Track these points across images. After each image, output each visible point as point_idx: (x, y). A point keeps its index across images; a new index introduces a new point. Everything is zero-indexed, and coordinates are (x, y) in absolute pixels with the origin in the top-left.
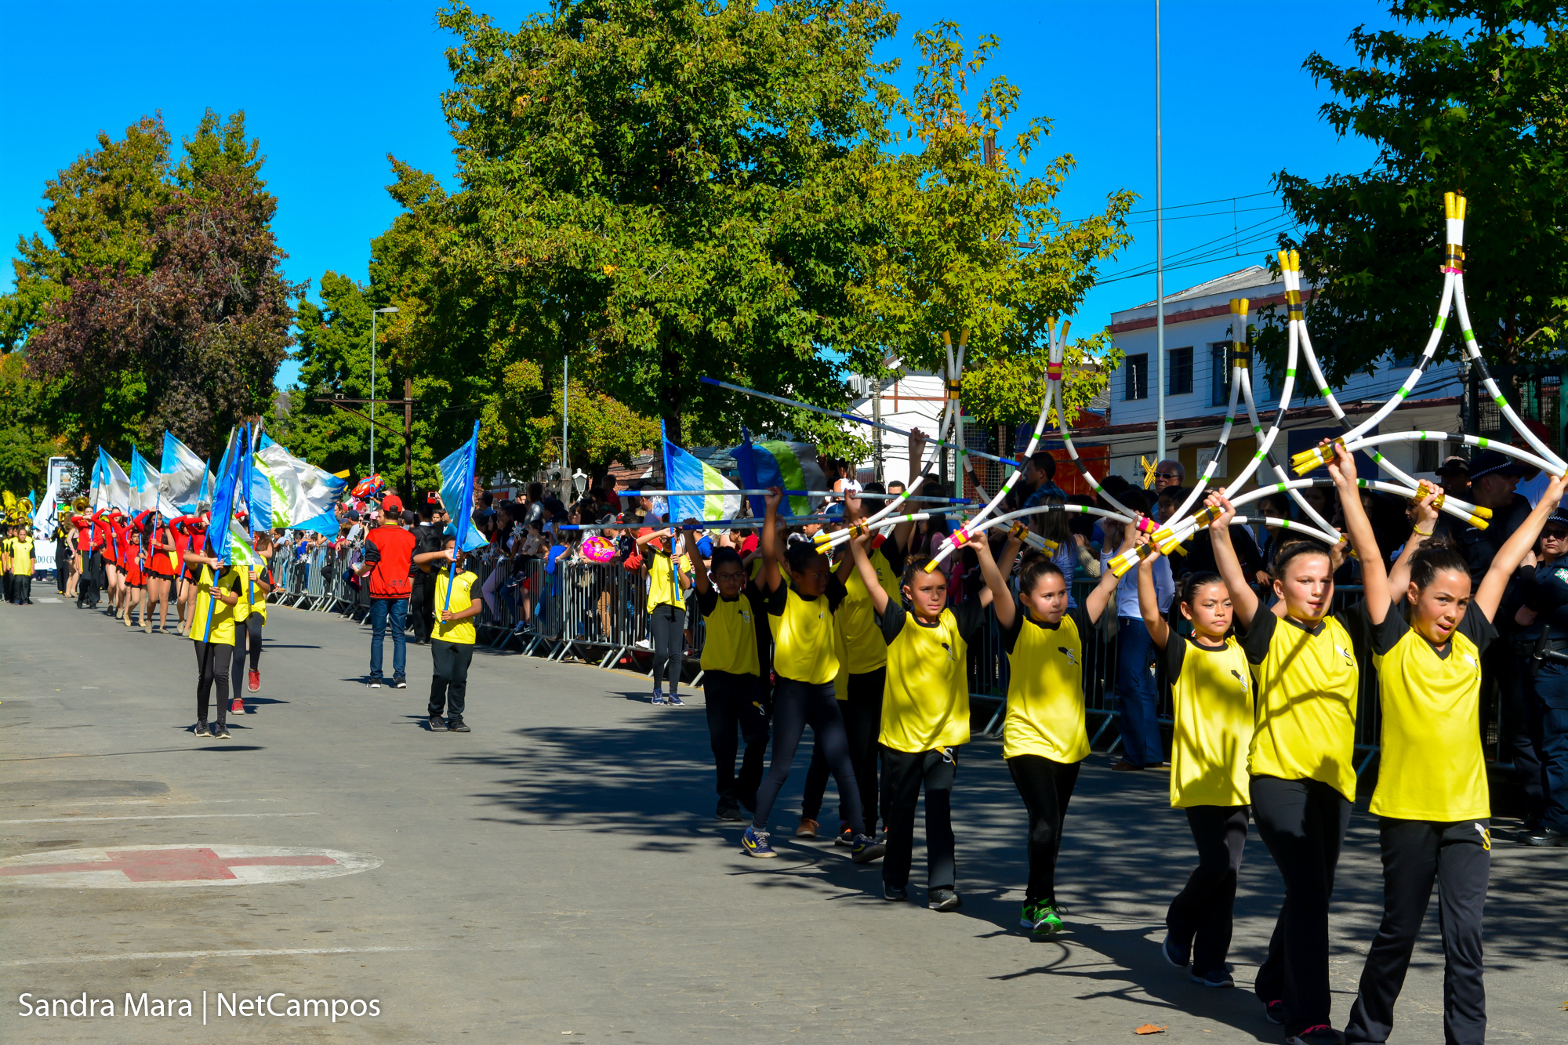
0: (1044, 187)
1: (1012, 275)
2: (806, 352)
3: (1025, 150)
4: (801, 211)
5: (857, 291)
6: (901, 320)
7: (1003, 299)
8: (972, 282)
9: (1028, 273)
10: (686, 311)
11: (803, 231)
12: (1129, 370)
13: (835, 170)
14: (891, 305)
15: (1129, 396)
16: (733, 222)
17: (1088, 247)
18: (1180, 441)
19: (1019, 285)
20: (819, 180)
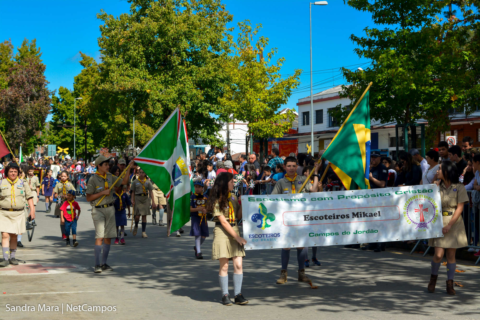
0: (276, 68)
1: (266, 94)
2: (206, 115)
3: (270, 57)
4: (205, 74)
5: (221, 100)
6: (234, 108)
7: (264, 101)
8: (255, 97)
9: (270, 93)
10: (171, 103)
11: (206, 80)
12: (304, 117)
13: (215, 62)
14: (231, 104)
15: (304, 124)
16: (185, 77)
17: (288, 86)
18: (319, 138)
19: (268, 97)
20: (210, 64)
